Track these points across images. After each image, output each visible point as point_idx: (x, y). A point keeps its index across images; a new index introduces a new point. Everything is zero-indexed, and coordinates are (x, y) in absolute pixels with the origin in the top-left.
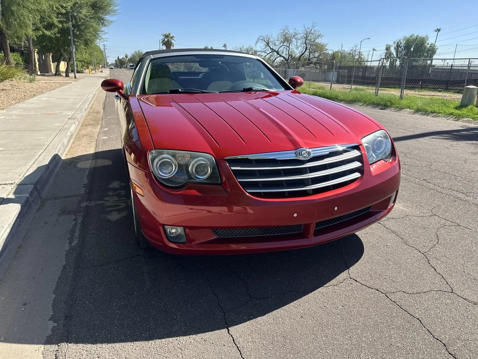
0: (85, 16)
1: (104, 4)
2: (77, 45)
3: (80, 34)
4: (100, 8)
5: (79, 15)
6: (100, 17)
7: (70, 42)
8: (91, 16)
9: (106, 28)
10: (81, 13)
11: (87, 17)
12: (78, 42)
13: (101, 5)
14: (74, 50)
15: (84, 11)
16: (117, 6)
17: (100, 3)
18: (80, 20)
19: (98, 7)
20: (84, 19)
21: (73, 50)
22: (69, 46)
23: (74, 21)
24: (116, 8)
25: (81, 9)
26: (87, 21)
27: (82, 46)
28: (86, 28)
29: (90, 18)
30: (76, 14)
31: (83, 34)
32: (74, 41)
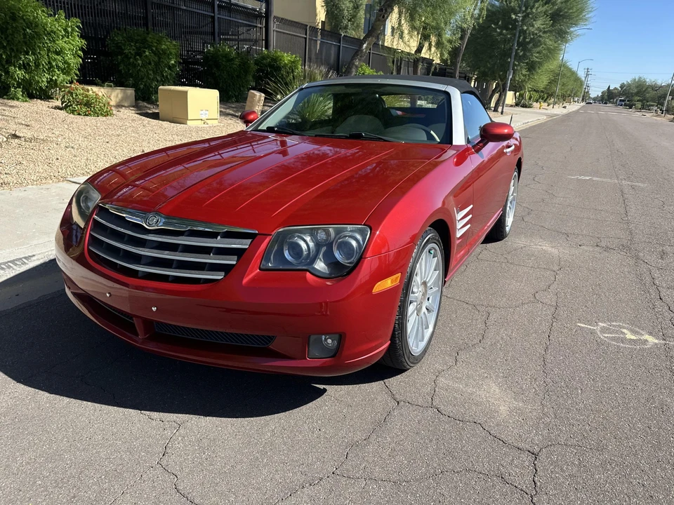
0: (538, 29)
1: (571, 11)
2: (517, 69)
3: (524, 55)
4: (564, 17)
5: (531, 28)
6: (561, 29)
7: (509, 66)
8: (546, 30)
9: (567, 45)
10: (533, 26)
11: (540, 31)
12: (519, 65)
13: (567, 12)
14: (511, 77)
15: (538, 24)
16: (591, 11)
17: (566, 10)
18: (529, 35)
19: (561, 16)
20: (536, 34)
21: (509, 76)
22: (506, 72)
23: (521, 38)
24: (589, 16)
25: (535, 20)
26: (540, 36)
27: (524, 72)
28: (536, 46)
29: (545, 32)
30: (525, 28)
31: (528, 54)
32: (514, 65)
